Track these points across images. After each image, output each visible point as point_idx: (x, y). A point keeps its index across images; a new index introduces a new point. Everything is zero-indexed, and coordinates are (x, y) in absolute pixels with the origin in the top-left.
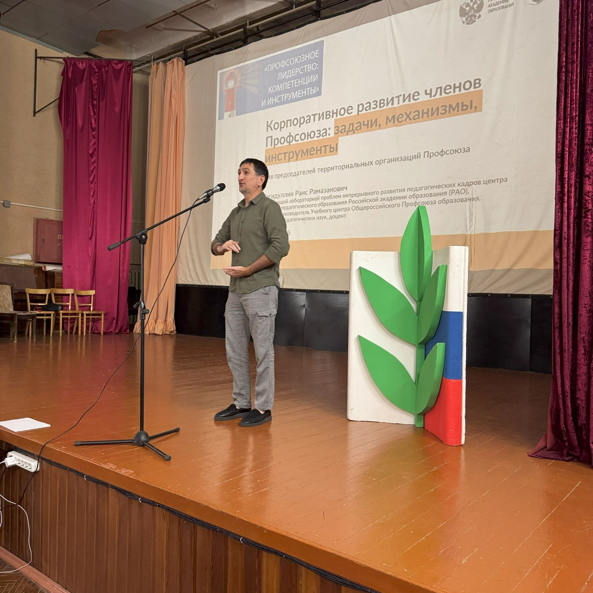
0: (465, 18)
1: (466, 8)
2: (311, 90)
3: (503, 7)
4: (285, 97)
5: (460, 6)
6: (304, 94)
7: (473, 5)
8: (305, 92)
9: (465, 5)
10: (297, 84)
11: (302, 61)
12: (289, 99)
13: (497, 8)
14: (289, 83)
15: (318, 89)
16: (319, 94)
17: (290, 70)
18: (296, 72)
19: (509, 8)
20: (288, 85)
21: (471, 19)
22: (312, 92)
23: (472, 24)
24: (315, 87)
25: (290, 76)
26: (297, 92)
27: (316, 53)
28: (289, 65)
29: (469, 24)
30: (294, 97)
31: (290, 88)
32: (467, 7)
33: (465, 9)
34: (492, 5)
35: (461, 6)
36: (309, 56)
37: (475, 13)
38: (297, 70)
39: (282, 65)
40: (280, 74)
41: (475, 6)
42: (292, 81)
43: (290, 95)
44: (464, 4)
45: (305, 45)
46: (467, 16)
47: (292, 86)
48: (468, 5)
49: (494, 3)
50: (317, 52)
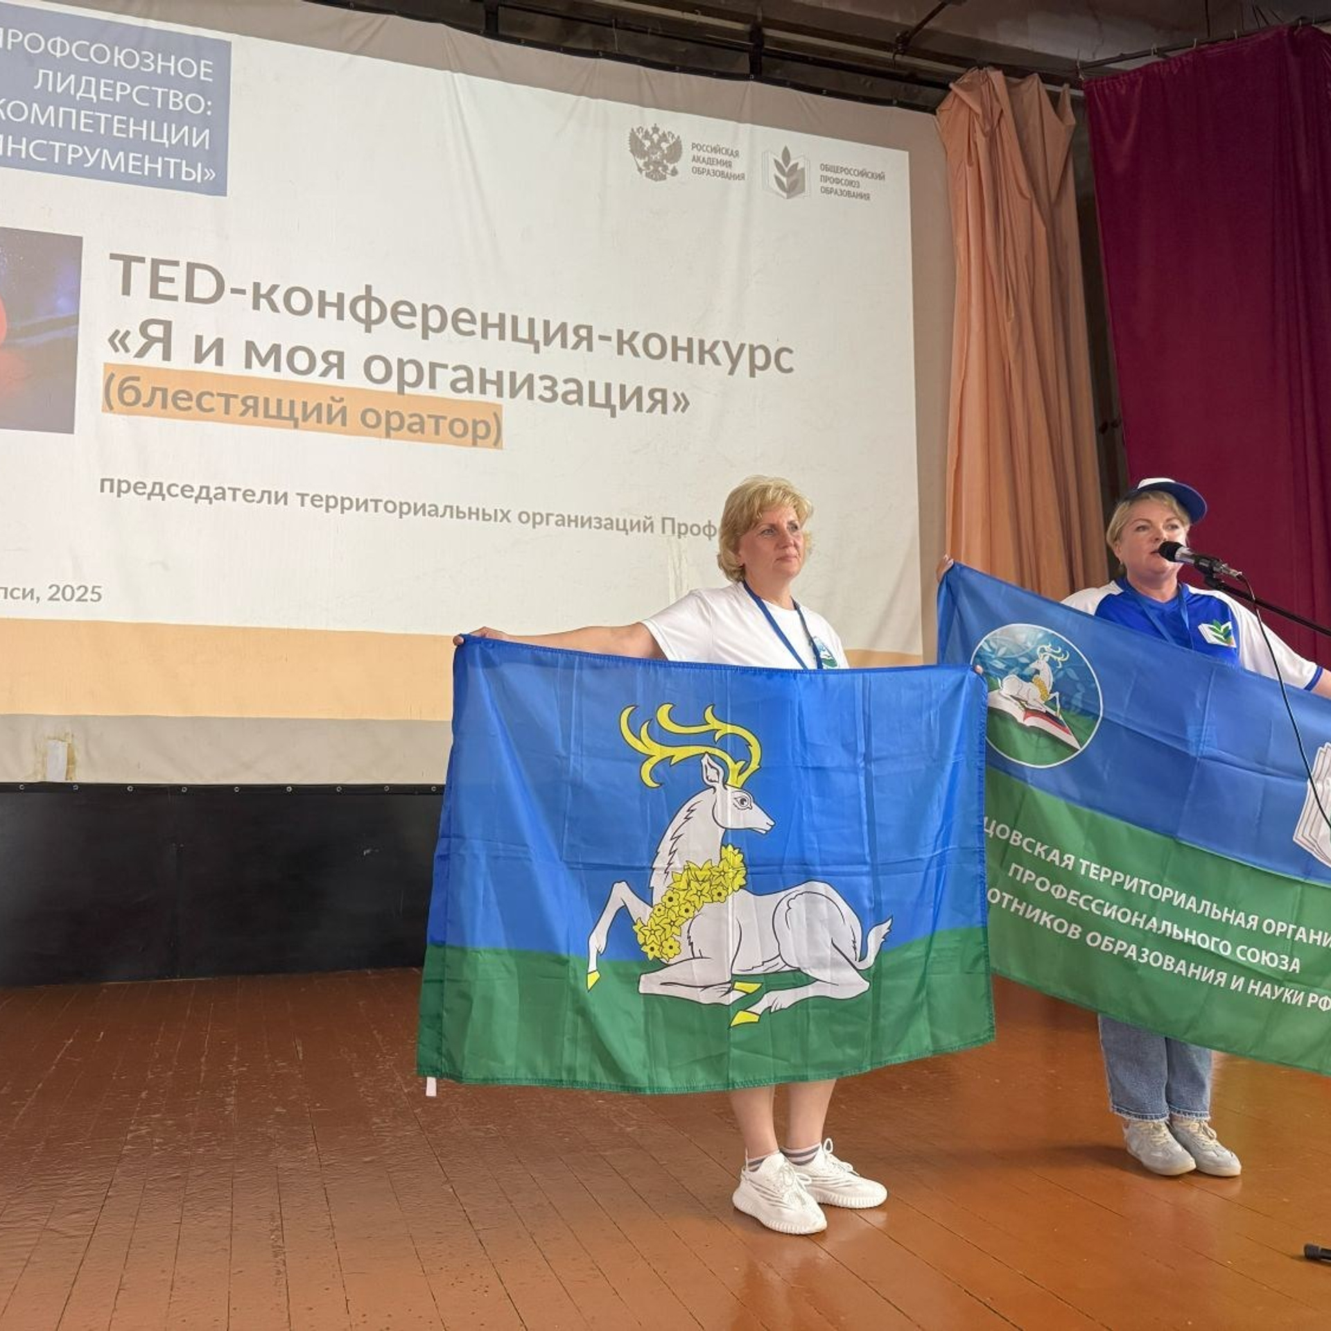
0: (642, 161)
1: (643, 141)
2: (184, 169)
3: (722, 174)
4: (70, 155)
5: (630, 130)
6: (153, 171)
7: (660, 141)
8: (159, 166)
9: (641, 134)
10: (119, 130)
11: (142, 69)
12: (86, 165)
13: (711, 172)
14: (86, 117)
15: (211, 175)
16: (218, 188)
17: (93, 80)
18: (118, 92)
19: (735, 183)
20: (83, 120)
21: (656, 170)
22: (188, 174)
23: (658, 182)
24: (200, 165)
25: (93, 95)
26: (121, 154)
27: (203, 69)
28: (86, 60)
29: (651, 177)
30: (113, 168)
31: (91, 131)
32: (646, 139)
33: (641, 142)
34: (701, 159)
35: (633, 130)
36: (172, 65)
37: (665, 161)
38: (123, 88)
39: (55, 50)
40: (46, 76)
41: (664, 145)
42: (103, 116)
43: (92, 156)
44: (638, 130)
45: (153, 24)
46: (647, 159)
47: (102, 131)
48: (647, 135)
49: (704, 159)
50: (206, 66)
